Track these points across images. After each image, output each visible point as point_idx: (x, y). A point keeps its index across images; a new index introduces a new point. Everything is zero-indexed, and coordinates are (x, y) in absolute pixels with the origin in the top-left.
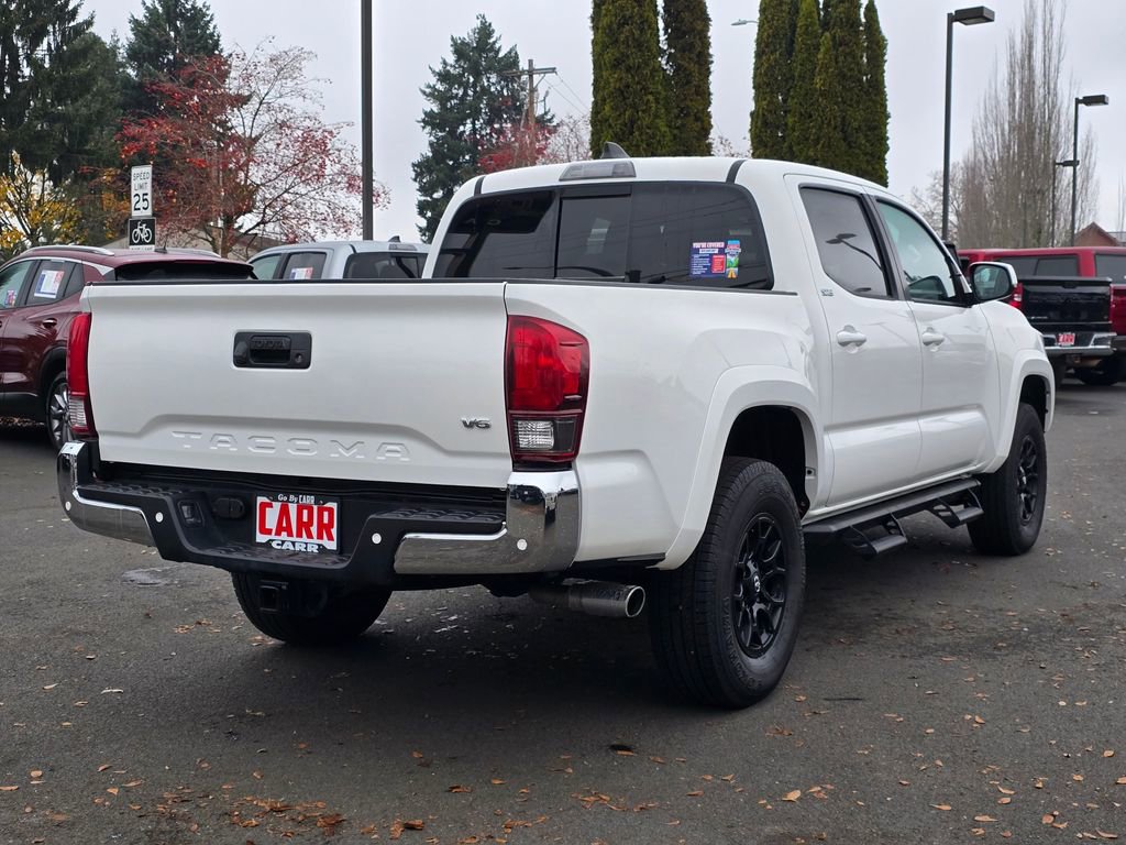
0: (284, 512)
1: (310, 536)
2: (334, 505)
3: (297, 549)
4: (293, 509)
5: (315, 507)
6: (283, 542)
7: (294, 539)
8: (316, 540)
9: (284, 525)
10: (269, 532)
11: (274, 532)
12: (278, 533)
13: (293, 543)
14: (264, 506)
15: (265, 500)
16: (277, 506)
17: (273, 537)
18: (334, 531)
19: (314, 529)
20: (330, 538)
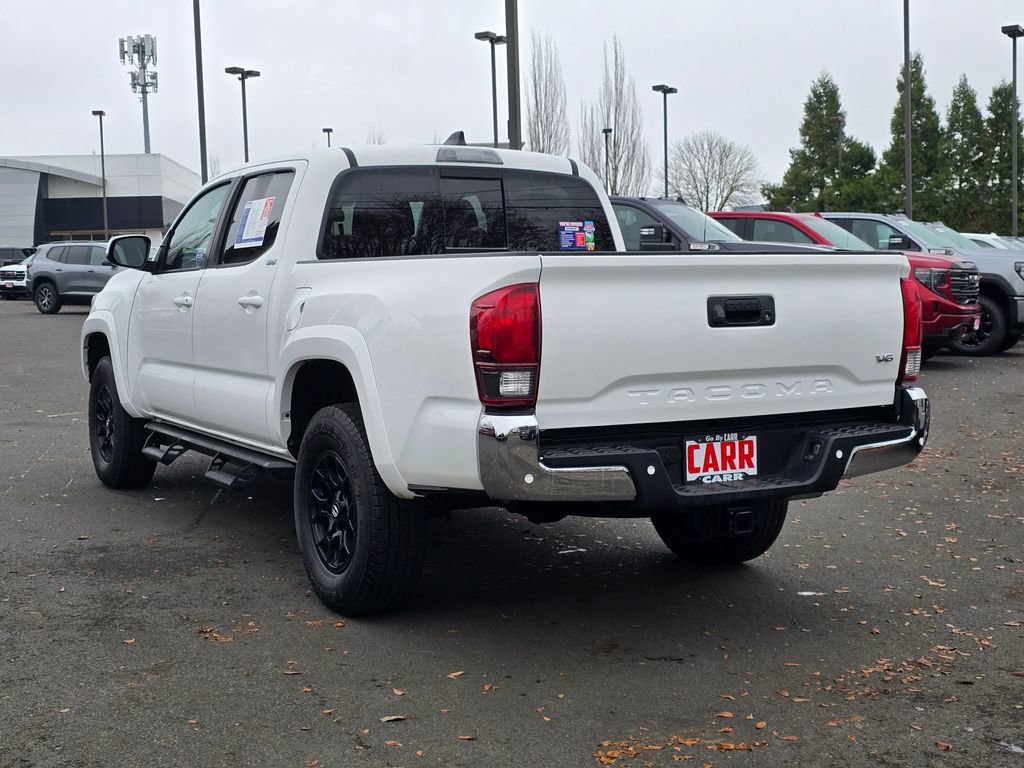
0: (710, 451)
1: (733, 467)
2: (753, 438)
3: (725, 479)
4: (717, 447)
5: (737, 443)
6: (712, 476)
7: (721, 472)
8: (738, 470)
9: (711, 462)
10: (698, 470)
11: (702, 470)
12: (705, 470)
13: (721, 476)
14: (692, 448)
15: (693, 443)
16: (703, 446)
17: (701, 474)
18: (754, 460)
19: (736, 461)
20: (751, 465)
